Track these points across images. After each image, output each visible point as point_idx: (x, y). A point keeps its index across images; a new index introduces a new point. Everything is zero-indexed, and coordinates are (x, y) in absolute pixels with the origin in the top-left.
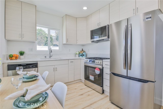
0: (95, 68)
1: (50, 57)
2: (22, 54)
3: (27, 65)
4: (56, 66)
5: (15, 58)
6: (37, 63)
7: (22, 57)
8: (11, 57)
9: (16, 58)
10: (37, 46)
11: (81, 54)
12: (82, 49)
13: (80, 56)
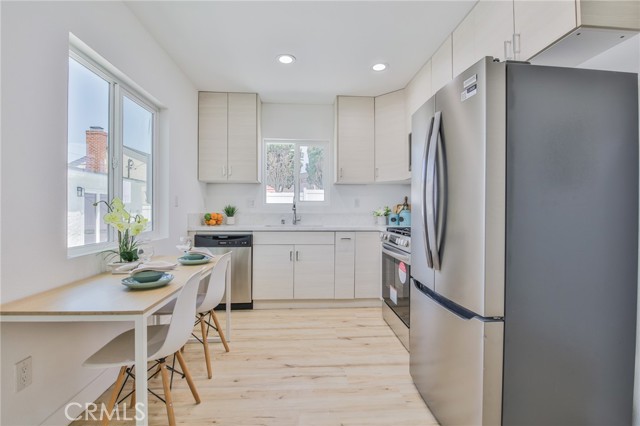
0: (398, 262)
1: (295, 222)
2: (230, 212)
3: (230, 237)
4: (297, 248)
5: (214, 222)
6: (251, 236)
7: (230, 220)
8: (207, 219)
9: (218, 223)
10: (268, 194)
11: (393, 215)
12: (406, 199)
13: (390, 221)
